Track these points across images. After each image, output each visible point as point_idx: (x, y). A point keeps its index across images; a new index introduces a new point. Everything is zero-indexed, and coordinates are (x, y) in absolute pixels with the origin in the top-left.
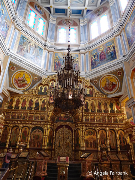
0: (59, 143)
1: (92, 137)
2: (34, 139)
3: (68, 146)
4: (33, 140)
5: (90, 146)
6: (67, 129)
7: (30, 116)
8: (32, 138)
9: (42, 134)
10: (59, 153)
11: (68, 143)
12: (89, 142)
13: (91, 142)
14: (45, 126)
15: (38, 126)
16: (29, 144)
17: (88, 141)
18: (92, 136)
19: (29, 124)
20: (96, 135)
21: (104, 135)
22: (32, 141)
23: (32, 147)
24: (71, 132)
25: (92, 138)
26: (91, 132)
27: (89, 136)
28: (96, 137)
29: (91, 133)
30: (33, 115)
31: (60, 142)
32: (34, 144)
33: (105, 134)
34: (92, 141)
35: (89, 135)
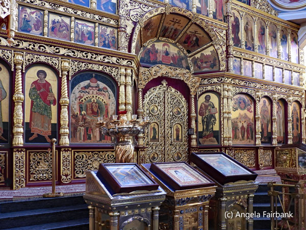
0: (154, 129)
1: (245, 114)
2: (83, 113)
3: (178, 137)
4: (80, 117)
5: (240, 136)
6: (173, 90)
7: (54, 22)
8: (77, 112)
9: (113, 99)
10: (156, 156)
11: (177, 130)
12: (240, 125)
13: (243, 127)
14: (123, 70)
15: (96, 67)
16: (67, 131)
17: (237, 125)
18: (246, 111)
19: (55, 55)
20: (252, 109)
21: (268, 111)
22: (77, 121)
23: (80, 142)
24: (184, 99)
25: (246, 117)
26: (244, 101)
27: (239, 111)
28: (253, 114)
29: (242, 105)
30: (67, 20)
31: (156, 127)
32: (87, 129)
33: (269, 107)
34: (245, 125)
35: (239, 109)
